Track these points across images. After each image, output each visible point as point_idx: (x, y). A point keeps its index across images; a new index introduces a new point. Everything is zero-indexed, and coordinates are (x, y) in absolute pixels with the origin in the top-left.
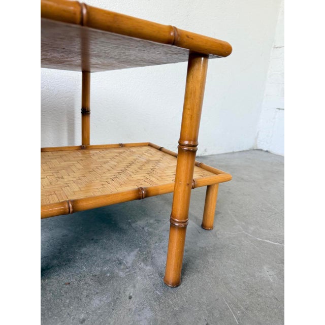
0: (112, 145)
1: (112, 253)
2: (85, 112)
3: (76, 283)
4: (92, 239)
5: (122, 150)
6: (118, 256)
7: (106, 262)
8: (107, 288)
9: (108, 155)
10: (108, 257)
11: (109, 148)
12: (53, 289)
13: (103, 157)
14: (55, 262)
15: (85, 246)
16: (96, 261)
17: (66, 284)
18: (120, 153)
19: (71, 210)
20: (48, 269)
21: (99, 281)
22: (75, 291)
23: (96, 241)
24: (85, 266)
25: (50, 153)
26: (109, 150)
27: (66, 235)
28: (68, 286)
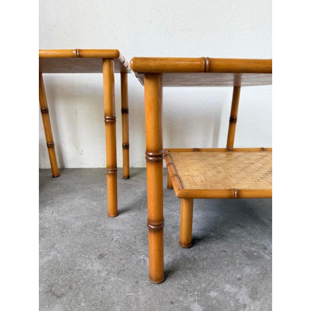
0: (254, 149)
1: (257, 239)
2: (233, 120)
3: (230, 253)
4: (239, 225)
5: (263, 154)
6: (262, 242)
7: (252, 244)
8: (255, 263)
9: (252, 157)
10: (254, 241)
11: (251, 151)
12: (214, 251)
13: (248, 159)
14: (212, 234)
15: (234, 229)
16: (244, 242)
17: (223, 251)
18: (263, 156)
19: (236, 196)
20: (208, 237)
21: (248, 256)
22: (231, 258)
23: (243, 227)
24: (236, 242)
25: (205, 153)
26: (253, 153)
27: (217, 217)
28: (224, 253)
